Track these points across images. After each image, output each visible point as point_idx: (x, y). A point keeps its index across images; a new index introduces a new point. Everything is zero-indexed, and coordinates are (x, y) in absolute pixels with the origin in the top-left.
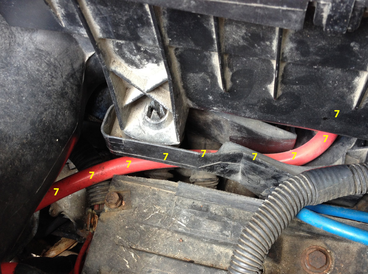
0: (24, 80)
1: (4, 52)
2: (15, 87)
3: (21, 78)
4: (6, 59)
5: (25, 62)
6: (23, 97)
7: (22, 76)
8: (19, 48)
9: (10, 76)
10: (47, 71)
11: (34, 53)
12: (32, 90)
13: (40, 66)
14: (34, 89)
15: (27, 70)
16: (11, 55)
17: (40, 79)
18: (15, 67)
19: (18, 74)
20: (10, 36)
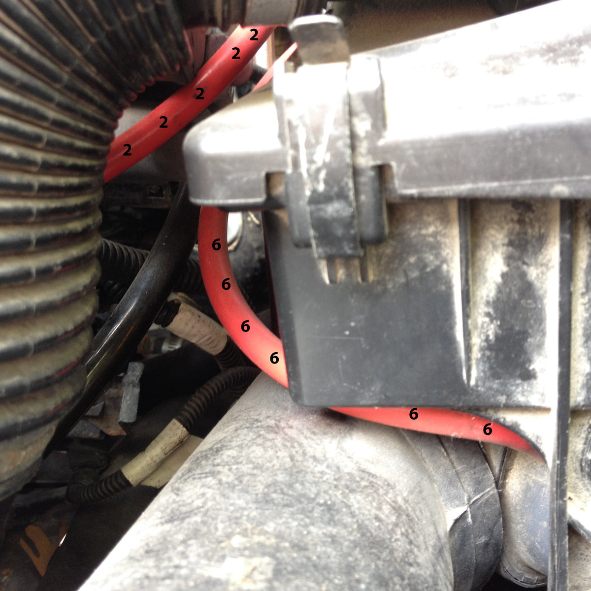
0: (352, 538)
1: (282, 473)
2: (334, 553)
3: (344, 532)
4: (290, 486)
5: (342, 494)
6: (358, 581)
7: (345, 526)
8: (318, 465)
9: (313, 524)
10: (396, 525)
11: (358, 479)
12: (377, 566)
13: (379, 508)
14: (380, 563)
15: (353, 515)
16: (303, 479)
17: (387, 541)
18: (321, 505)
19: (331, 521)
20: (289, 444)
